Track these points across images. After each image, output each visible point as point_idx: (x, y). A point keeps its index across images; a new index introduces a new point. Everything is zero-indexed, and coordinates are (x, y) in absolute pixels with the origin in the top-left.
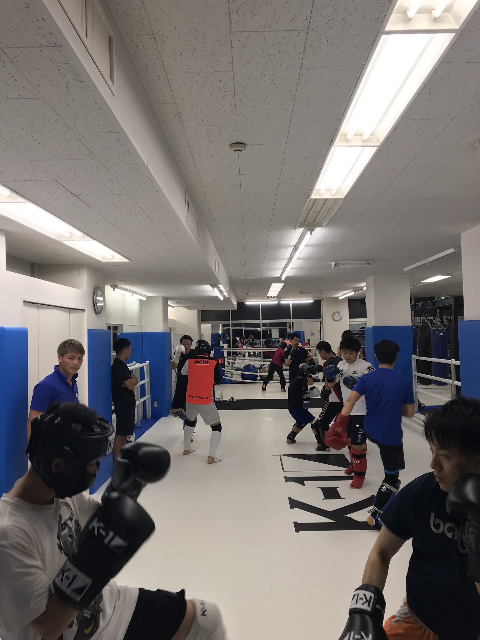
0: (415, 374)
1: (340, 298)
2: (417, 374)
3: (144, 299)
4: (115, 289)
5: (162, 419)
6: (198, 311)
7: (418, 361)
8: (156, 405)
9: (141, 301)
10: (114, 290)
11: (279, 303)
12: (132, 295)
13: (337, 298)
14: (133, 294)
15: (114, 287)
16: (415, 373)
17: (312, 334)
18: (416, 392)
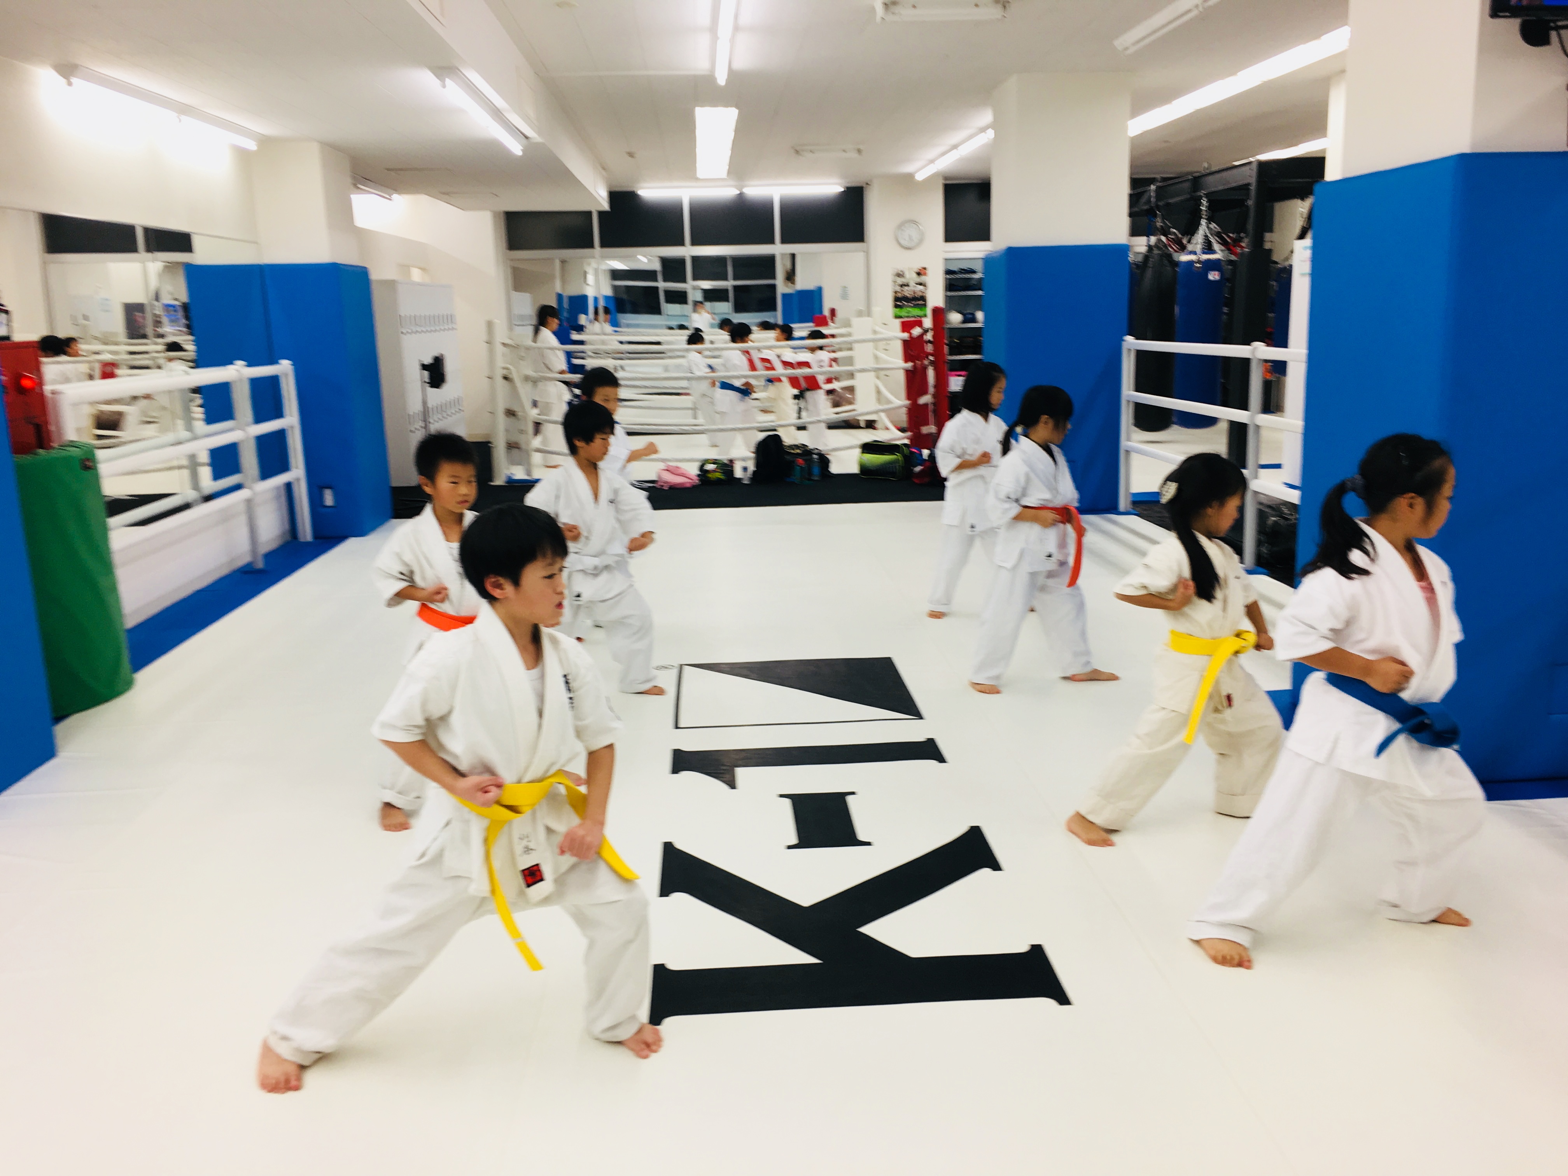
0: (1128, 396)
1: (920, 177)
2: (1132, 396)
3: (251, 145)
4: (74, 80)
5: (352, 544)
6: (496, 214)
7: (1141, 356)
8: (329, 499)
9: (242, 154)
10: (70, 84)
11: (741, 195)
12: (180, 121)
13: (910, 177)
14: (183, 117)
15: (67, 70)
16: (1129, 394)
17: (845, 295)
18: (1127, 452)
